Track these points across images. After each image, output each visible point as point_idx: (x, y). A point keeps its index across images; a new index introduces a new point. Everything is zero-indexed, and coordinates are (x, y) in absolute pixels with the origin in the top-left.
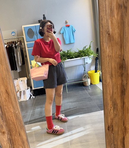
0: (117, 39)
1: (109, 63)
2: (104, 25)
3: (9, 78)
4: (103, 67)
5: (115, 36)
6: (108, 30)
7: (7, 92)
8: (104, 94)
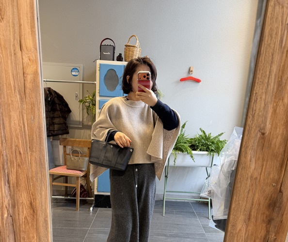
0: (277, 148)
2: (256, 114)
5: (274, 141)
6: (262, 125)
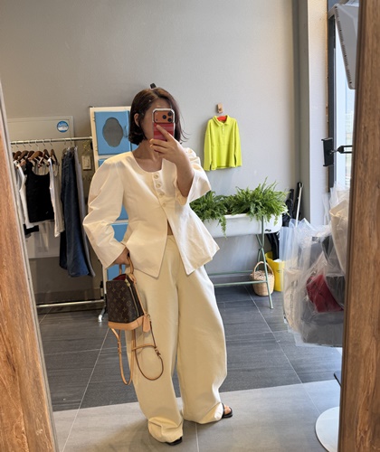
1: (374, 288)
3: (22, 315)
4: (353, 298)
7: (9, 360)
8: (348, 387)
